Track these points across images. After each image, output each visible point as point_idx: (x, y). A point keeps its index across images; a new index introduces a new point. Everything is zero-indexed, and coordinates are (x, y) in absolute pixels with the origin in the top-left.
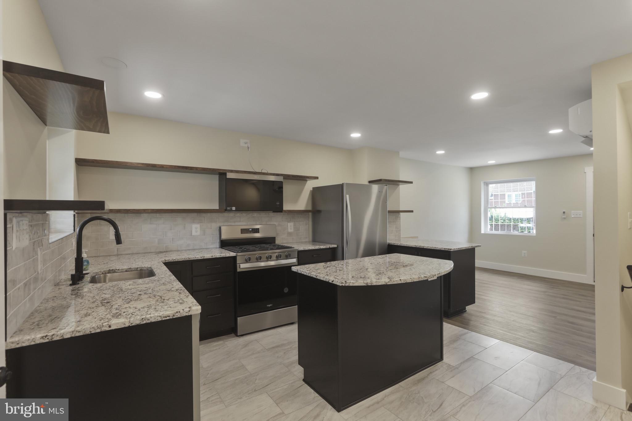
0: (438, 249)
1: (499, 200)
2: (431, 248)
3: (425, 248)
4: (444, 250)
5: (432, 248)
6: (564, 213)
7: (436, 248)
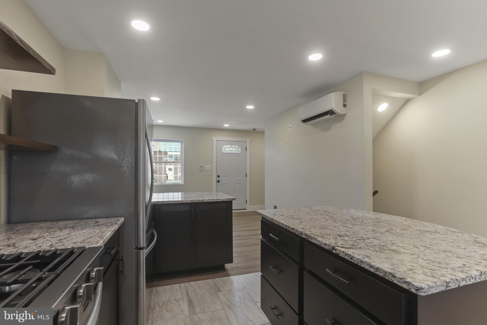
0: (221, 200)
1: (158, 156)
2: (212, 201)
3: (205, 201)
4: (228, 200)
5: (214, 201)
6: (201, 166)
7: (218, 199)
